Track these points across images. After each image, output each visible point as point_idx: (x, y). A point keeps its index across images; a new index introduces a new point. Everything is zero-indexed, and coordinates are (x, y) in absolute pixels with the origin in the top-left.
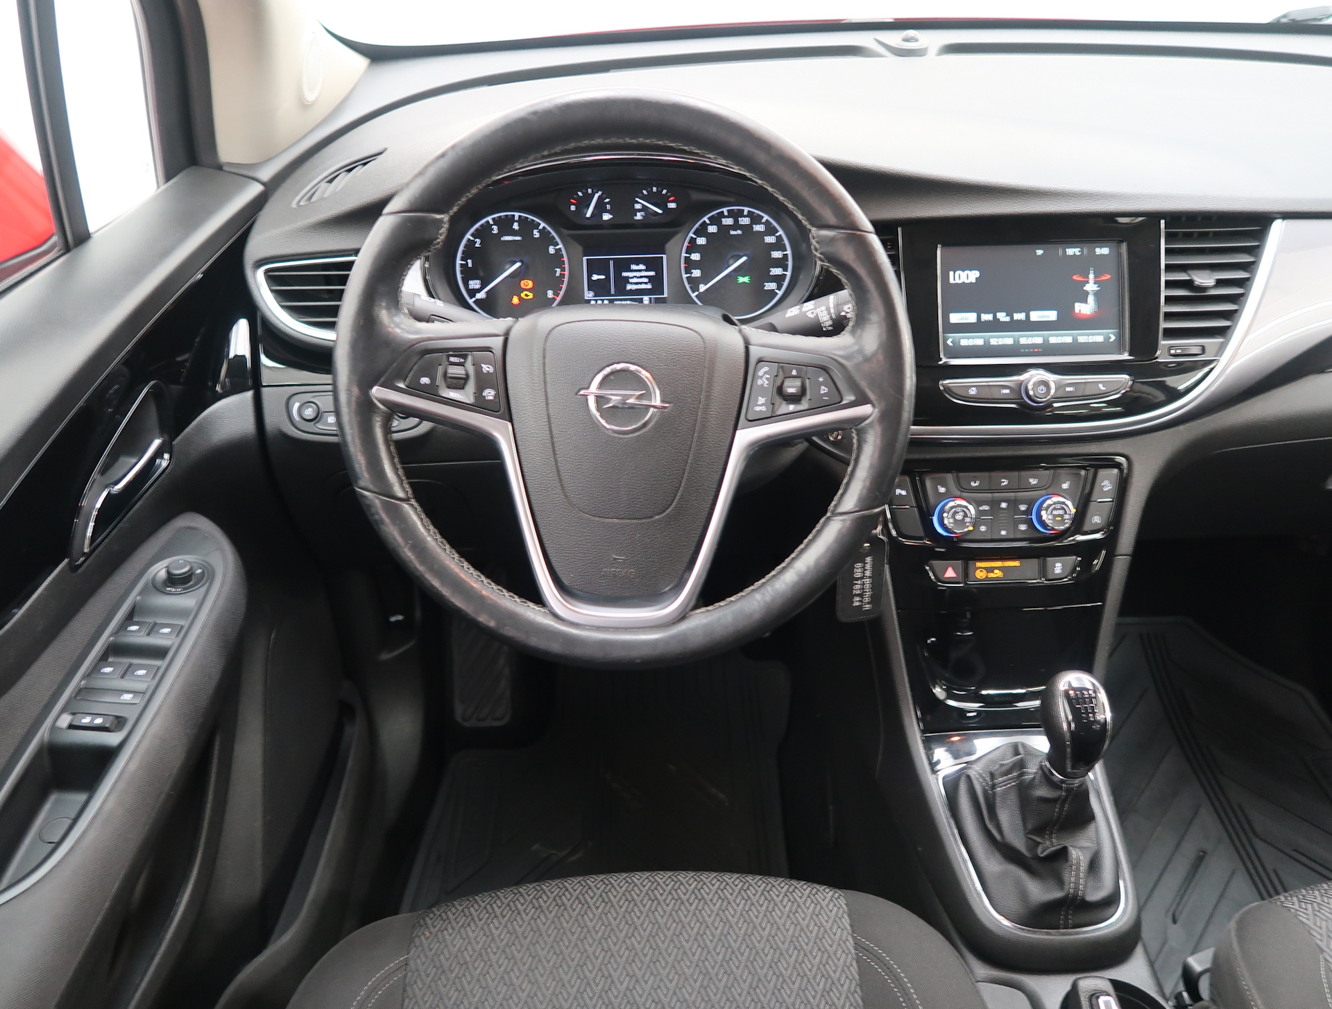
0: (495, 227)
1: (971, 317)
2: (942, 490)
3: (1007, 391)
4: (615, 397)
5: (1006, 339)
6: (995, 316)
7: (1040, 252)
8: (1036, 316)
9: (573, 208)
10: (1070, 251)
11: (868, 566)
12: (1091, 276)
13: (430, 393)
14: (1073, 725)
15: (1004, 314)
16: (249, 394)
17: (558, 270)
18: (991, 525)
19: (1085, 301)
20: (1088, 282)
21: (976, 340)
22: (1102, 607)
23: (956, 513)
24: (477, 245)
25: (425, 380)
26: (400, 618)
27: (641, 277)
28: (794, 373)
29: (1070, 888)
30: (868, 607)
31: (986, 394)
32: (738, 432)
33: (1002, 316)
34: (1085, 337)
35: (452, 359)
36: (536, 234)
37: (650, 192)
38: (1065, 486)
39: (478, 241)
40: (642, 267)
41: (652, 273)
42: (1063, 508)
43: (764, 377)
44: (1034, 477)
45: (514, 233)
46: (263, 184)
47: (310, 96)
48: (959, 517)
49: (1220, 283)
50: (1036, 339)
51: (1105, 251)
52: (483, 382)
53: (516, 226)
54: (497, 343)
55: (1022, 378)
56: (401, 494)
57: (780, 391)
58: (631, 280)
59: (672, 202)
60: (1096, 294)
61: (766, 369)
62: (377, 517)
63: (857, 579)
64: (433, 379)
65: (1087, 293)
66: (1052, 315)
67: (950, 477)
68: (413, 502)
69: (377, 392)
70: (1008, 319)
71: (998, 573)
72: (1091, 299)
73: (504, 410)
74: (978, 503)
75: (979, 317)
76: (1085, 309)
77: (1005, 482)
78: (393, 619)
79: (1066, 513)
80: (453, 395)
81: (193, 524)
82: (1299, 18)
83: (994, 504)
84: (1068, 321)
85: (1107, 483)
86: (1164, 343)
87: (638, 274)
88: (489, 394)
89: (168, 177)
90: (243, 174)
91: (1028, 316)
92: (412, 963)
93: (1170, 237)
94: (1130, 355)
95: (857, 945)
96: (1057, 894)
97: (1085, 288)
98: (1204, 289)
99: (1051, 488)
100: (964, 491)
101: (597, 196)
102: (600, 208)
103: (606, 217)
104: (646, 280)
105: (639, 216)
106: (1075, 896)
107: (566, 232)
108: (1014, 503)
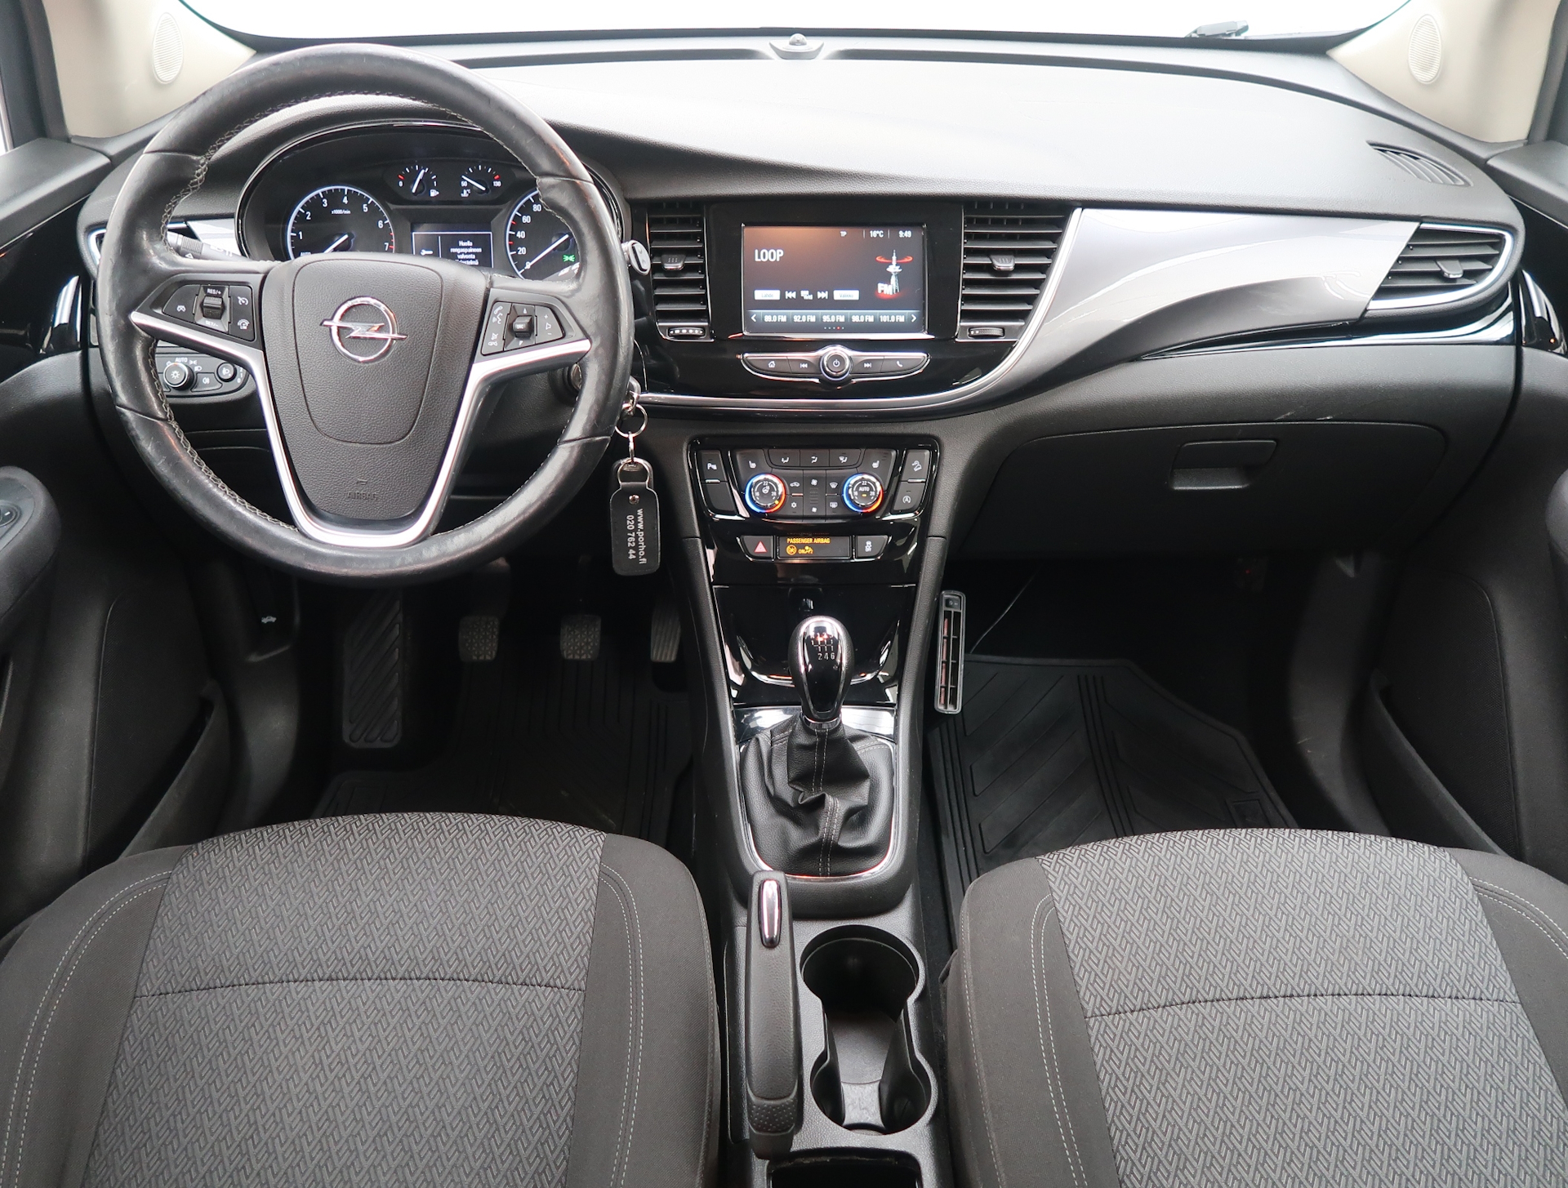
0: (325, 201)
1: (775, 295)
2: (753, 465)
3: (806, 366)
4: (358, 330)
5: (810, 316)
6: (798, 294)
7: (844, 233)
8: (839, 295)
9: (401, 184)
10: (874, 234)
11: (640, 519)
12: (894, 258)
13: (187, 321)
14: (810, 667)
15: (807, 292)
16: (78, 354)
17: (387, 244)
18: (801, 502)
19: (888, 282)
20: (891, 264)
21: (781, 316)
22: (916, 588)
23: (762, 486)
24: (308, 218)
25: (181, 308)
26: (273, 619)
27: (468, 253)
28: (525, 312)
29: (823, 832)
30: (644, 561)
31: (785, 368)
32: (475, 366)
33: (805, 294)
34: (886, 317)
35: (209, 291)
36: (365, 208)
37: (476, 171)
38: (875, 465)
39: (308, 213)
40: (469, 243)
41: (479, 250)
42: (868, 485)
43: (497, 318)
44: (844, 455)
45: (343, 207)
46: (110, 157)
47: (165, 76)
48: (766, 491)
49: (1019, 268)
50: (840, 317)
51: (908, 234)
52: (238, 312)
53: (345, 200)
54: (255, 281)
55: (820, 352)
56: (160, 415)
57: (510, 328)
58: (459, 257)
59: (497, 180)
60: (898, 275)
61: (500, 308)
62: (134, 433)
63: (631, 532)
64: (189, 307)
65: (890, 274)
66: (854, 295)
67: (761, 453)
68: (174, 424)
69: (137, 317)
70: (811, 297)
71: (808, 550)
72: (893, 279)
73: (257, 338)
74: (789, 479)
75: (783, 295)
76: (887, 289)
77: (815, 460)
78: (265, 621)
79: (871, 489)
80: (209, 323)
81: (13, 476)
82: (1208, 33)
83: (805, 481)
84: (870, 300)
85: (918, 463)
86: (961, 324)
87: (466, 250)
88: (244, 324)
89: (14, 145)
90: (90, 146)
91: (831, 295)
92: (174, 877)
93: (969, 222)
94: (928, 333)
95: (602, 872)
96: (813, 840)
97: (888, 269)
98: (1007, 273)
99: (858, 467)
100: (774, 467)
101: (423, 171)
102: (426, 184)
103: (434, 193)
104: (474, 257)
105: (465, 194)
106: (828, 842)
107: (392, 207)
108: (824, 481)
